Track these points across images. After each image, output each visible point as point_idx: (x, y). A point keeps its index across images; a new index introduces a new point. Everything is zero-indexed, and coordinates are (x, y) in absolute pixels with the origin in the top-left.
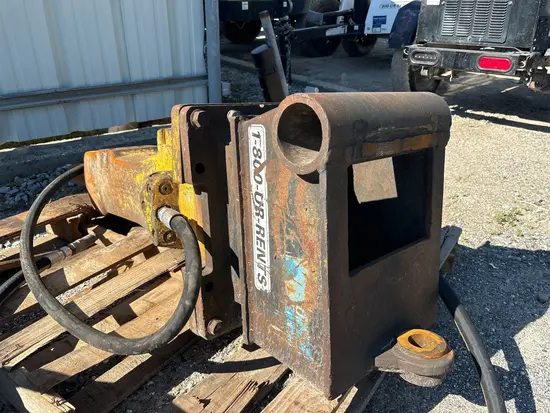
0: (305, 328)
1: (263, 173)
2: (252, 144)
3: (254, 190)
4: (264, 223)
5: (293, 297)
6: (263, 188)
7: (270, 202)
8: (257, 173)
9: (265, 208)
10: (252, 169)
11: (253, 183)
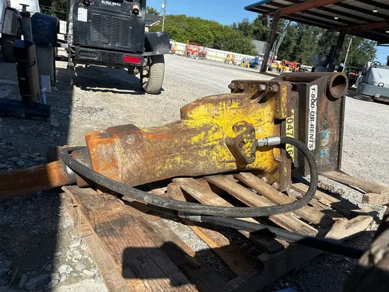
0: (328, 154)
1: (315, 103)
2: (311, 93)
3: (311, 111)
4: (314, 123)
5: (323, 145)
6: (315, 109)
7: (317, 113)
8: (312, 104)
9: (315, 117)
10: (310, 103)
11: (310, 108)
